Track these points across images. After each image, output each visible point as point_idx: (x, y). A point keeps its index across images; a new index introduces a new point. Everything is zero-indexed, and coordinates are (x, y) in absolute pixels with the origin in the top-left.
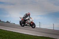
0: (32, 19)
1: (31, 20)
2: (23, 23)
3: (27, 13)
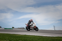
1: (34, 25)
2: (29, 28)
3: (30, 20)
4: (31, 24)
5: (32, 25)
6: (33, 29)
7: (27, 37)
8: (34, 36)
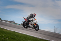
0: (36, 20)
4: (31, 19)
5: (33, 20)
6: (32, 26)
7: (16, 35)
8: (26, 35)
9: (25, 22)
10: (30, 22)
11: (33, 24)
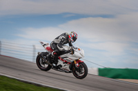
9: (45, 54)
10: (62, 56)
11: (72, 61)
